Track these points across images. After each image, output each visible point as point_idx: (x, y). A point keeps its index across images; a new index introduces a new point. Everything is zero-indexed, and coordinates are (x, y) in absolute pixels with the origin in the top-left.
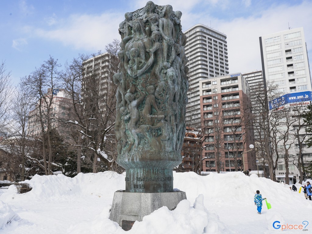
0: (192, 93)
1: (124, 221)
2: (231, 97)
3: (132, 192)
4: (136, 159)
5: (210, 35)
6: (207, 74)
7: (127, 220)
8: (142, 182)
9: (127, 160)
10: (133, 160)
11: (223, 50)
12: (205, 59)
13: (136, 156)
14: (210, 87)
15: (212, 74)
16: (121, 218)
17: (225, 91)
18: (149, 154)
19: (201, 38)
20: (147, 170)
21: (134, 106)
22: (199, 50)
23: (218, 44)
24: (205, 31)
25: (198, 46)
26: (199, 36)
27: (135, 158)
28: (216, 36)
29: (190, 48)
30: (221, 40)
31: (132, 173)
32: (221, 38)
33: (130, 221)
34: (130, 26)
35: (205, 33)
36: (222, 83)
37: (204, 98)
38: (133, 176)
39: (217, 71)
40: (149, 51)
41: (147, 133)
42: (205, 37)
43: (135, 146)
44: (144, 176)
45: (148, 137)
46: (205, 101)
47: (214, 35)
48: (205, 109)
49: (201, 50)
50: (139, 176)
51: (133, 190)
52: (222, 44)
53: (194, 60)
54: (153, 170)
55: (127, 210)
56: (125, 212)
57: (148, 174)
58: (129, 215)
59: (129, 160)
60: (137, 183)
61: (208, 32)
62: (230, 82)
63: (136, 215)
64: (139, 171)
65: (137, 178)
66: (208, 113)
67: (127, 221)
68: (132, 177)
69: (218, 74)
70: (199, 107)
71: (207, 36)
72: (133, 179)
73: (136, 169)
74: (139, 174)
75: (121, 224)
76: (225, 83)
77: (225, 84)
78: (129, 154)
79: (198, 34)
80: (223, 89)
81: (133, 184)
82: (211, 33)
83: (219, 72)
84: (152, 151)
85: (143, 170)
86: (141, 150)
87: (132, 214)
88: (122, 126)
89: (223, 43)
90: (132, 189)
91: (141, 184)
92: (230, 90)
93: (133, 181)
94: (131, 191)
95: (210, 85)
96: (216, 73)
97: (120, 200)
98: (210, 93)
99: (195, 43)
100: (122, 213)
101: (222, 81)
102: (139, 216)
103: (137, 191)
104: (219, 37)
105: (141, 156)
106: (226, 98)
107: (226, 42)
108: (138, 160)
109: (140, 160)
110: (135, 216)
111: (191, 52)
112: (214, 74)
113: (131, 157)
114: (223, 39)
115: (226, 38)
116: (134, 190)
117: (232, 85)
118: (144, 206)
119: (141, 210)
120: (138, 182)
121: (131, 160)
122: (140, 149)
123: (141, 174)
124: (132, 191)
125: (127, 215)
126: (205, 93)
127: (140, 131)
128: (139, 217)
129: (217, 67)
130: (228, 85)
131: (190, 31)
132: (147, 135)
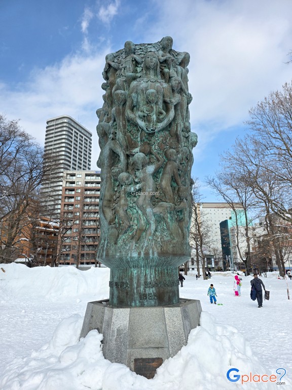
0: (51, 183)
1: (139, 359)
2: (93, 192)
3: (136, 306)
4: (153, 254)
5: (77, 129)
6: (70, 166)
7: (144, 357)
8: (154, 289)
9: (135, 255)
10: (147, 254)
11: (88, 147)
12: (69, 151)
13: (153, 249)
14: (74, 179)
15: (74, 167)
16: (130, 356)
17: (89, 185)
18: (171, 245)
19: (67, 129)
20: (160, 270)
21: (151, 173)
22: (64, 141)
23: (83, 140)
24: (73, 124)
25: (64, 137)
26: (66, 126)
27: (151, 252)
28: (83, 131)
29: (55, 137)
30: (87, 137)
31: (135, 275)
32: (87, 135)
33: (149, 359)
34: (135, 59)
35: (72, 126)
36: (87, 177)
37: (66, 189)
38: (138, 280)
39: (80, 165)
40: (170, 101)
41: (169, 215)
42: (72, 130)
43: (151, 233)
44: (157, 279)
45: (169, 220)
46: (67, 192)
47: (81, 130)
48: (66, 200)
49: (67, 141)
50: (149, 280)
51: (137, 302)
52: (87, 140)
53: (58, 150)
54: (167, 270)
55: (142, 339)
56: (138, 344)
57: (161, 277)
58: (146, 348)
59: (139, 254)
60: (145, 291)
61: (75, 126)
62: (94, 177)
63: (160, 346)
64: (148, 271)
65: (146, 283)
66: (68, 205)
67: (143, 360)
68: (135, 281)
69: (81, 168)
70: (60, 197)
71: (74, 129)
72: (137, 285)
73: (142, 268)
74: (149, 276)
75: (133, 366)
76: (89, 177)
77: (89, 179)
78: (138, 245)
79: (65, 125)
80: (87, 183)
81: (137, 292)
82: (78, 127)
83: (82, 166)
84: (175, 241)
85: (155, 270)
86: (159, 240)
87: (153, 346)
88: (122, 201)
89: (89, 140)
90: (135, 301)
91: (152, 292)
92: (94, 185)
93: (137, 288)
94: (133, 304)
95: (74, 177)
96: (78, 166)
97: (126, 323)
98: (74, 185)
99: (61, 133)
100: (133, 344)
101: (87, 175)
102: (166, 347)
103: (146, 303)
104: (85, 133)
105: (161, 249)
106: (88, 192)
107: (91, 140)
108: (156, 255)
109: (159, 254)
110: (158, 348)
111: (55, 141)
112: (77, 167)
113: (143, 250)
114: (89, 136)
115: (91, 136)
116: (140, 302)
117: (95, 180)
118: (172, 329)
119: (167, 337)
120: (147, 289)
121: (144, 254)
122: (158, 238)
123: (152, 276)
124: (136, 304)
125: (142, 348)
126: (68, 185)
127: (161, 211)
128: (166, 349)
129: (80, 162)
130: (92, 180)
131: (56, 120)
132: (167, 218)
